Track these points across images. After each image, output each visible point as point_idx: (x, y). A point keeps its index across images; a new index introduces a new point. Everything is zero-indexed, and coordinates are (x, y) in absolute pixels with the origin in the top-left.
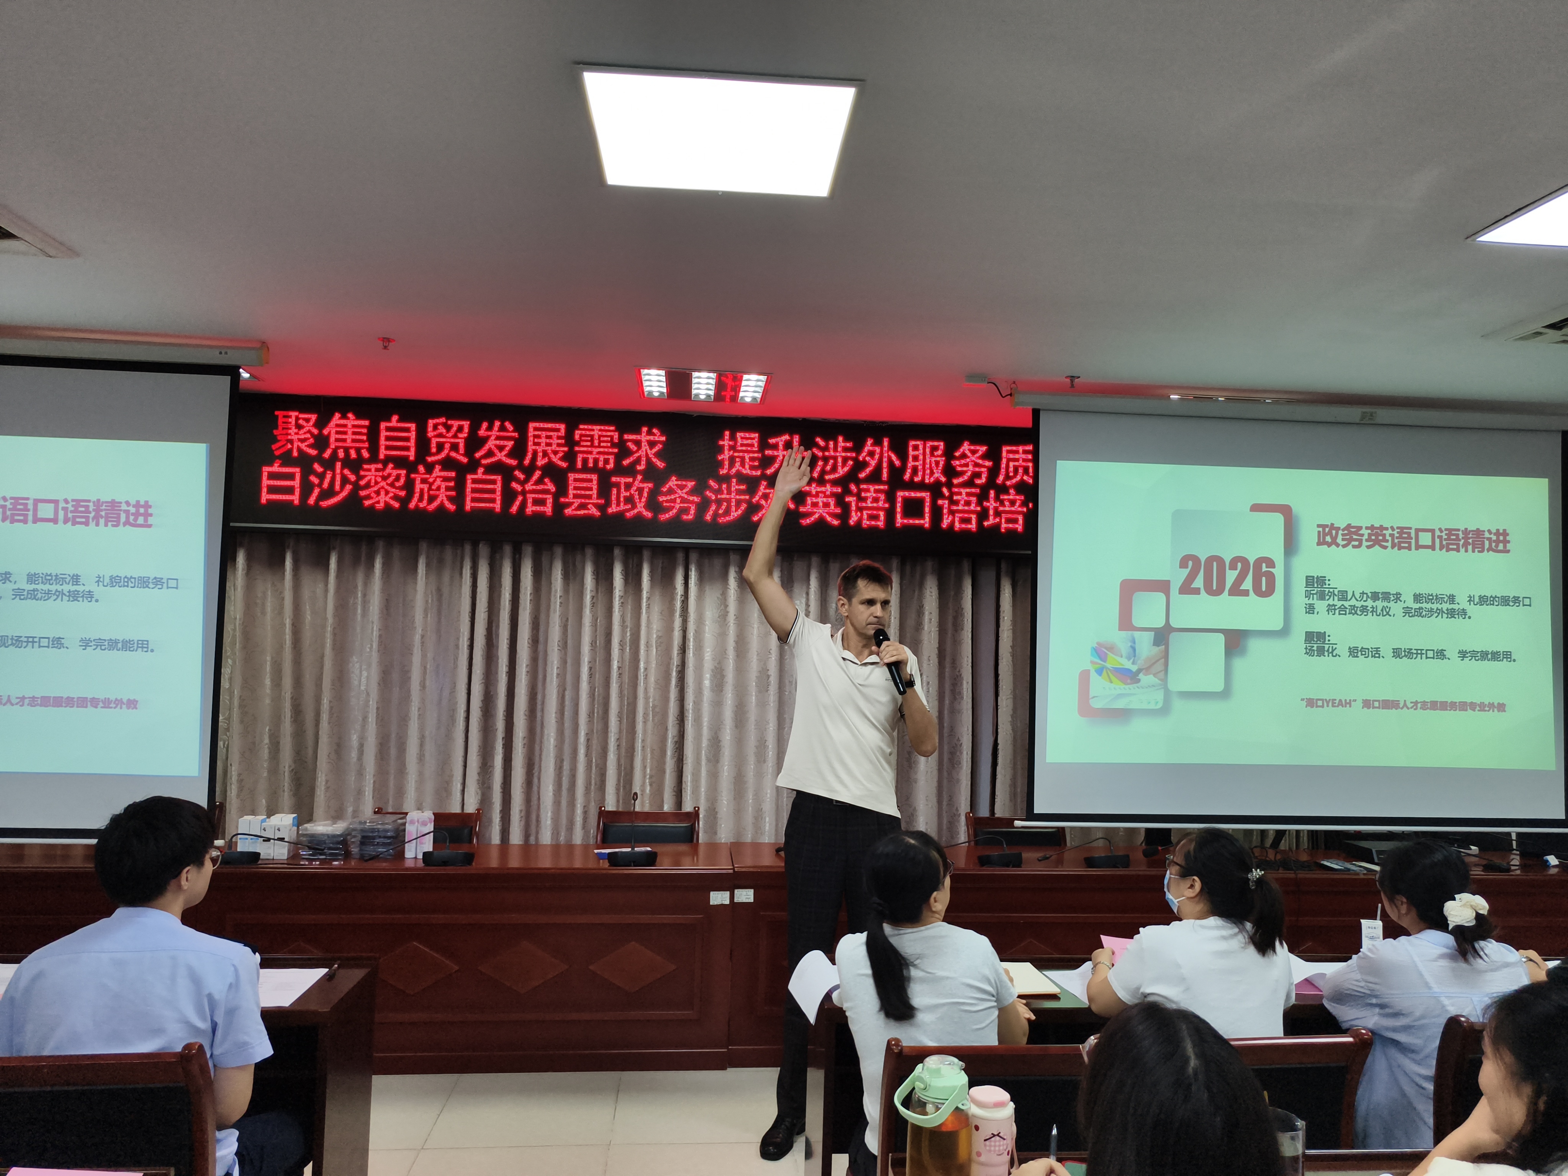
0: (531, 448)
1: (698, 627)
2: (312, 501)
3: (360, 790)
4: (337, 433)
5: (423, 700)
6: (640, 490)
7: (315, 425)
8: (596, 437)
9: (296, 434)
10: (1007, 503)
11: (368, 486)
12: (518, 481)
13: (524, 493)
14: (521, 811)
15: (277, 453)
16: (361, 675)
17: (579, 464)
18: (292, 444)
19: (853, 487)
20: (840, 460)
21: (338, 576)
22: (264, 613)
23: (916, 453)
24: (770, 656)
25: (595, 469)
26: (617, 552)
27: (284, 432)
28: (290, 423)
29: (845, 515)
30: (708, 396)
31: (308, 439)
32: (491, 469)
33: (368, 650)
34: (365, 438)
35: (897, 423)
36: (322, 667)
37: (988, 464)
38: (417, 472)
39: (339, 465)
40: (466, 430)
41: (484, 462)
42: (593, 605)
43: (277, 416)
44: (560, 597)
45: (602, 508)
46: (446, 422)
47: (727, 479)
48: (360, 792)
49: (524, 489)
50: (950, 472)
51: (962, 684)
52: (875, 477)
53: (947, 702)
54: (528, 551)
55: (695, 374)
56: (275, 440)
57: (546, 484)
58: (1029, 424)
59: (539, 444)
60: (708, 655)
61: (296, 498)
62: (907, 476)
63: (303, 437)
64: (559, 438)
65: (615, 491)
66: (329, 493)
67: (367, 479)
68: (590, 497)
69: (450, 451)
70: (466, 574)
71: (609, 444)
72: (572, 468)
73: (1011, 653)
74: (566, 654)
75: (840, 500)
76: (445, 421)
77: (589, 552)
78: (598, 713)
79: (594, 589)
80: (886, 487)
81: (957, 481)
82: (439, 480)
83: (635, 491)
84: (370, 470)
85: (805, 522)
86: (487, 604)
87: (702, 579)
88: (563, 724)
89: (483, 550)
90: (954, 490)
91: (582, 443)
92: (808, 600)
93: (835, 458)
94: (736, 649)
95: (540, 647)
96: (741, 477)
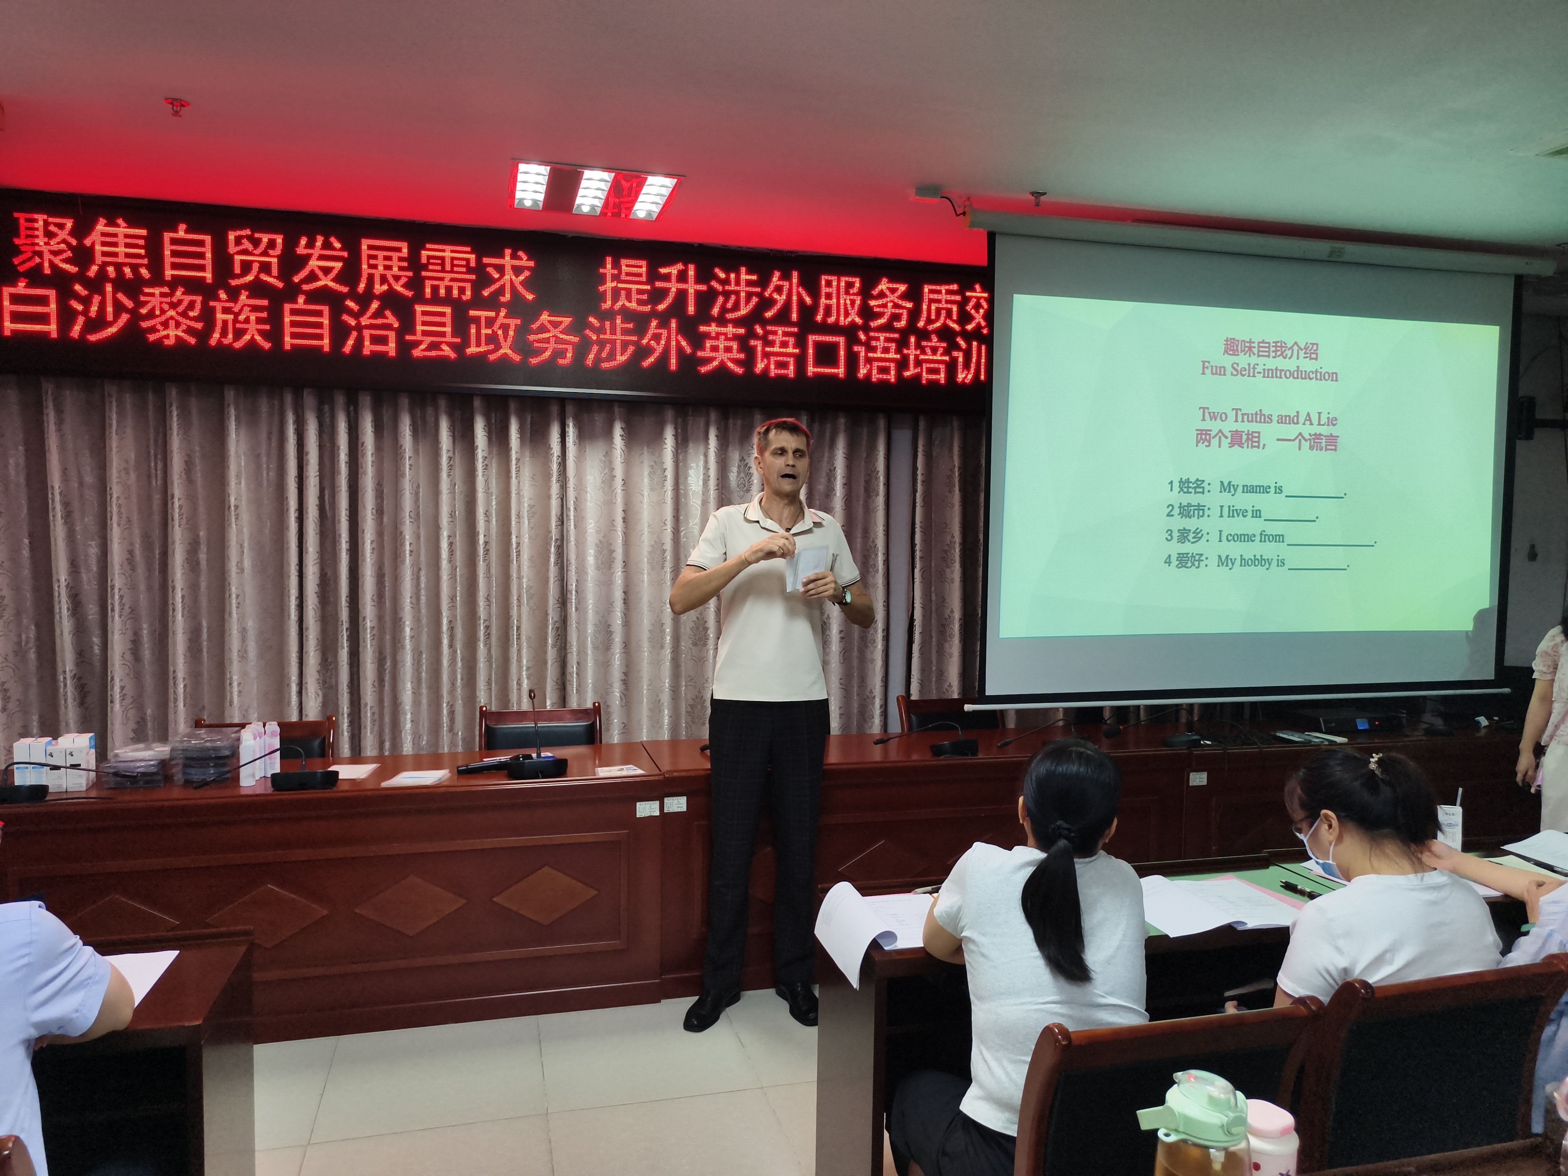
0: (365, 271)
1: (579, 494)
2: (74, 333)
4: (104, 244)
5: (242, 586)
6: (505, 328)
7: (72, 233)
8: (448, 260)
9: (46, 244)
10: (928, 351)
11: (151, 315)
12: (350, 312)
13: (359, 328)
15: (21, 269)
17: (428, 294)
18: (42, 258)
19: (759, 331)
20: (743, 294)
23: (828, 290)
24: (665, 528)
25: (448, 300)
26: (477, 403)
27: (28, 241)
28: (37, 229)
29: (749, 362)
30: (595, 208)
31: (64, 251)
32: (315, 296)
34: (142, 252)
35: (809, 254)
37: (909, 305)
38: (218, 299)
39: (109, 286)
40: (279, 245)
41: (305, 287)
42: (451, 467)
43: (18, 219)
44: (410, 458)
45: (459, 348)
46: (253, 235)
49: (359, 323)
50: (867, 313)
51: (876, 556)
52: (782, 318)
54: (366, 400)
55: (585, 173)
56: (17, 251)
57: (387, 318)
59: (375, 267)
60: (591, 528)
61: (52, 329)
62: (819, 318)
63: (56, 248)
64: (401, 259)
65: (473, 328)
66: (97, 323)
67: (149, 306)
68: (443, 334)
70: (290, 428)
71: (464, 270)
72: (420, 298)
74: (420, 526)
75: (743, 342)
76: (250, 233)
77: (442, 403)
78: (461, 597)
79: (451, 449)
80: (796, 330)
81: (873, 324)
82: (247, 309)
83: (499, 328)
84: (153, 295)
85: (703, 370)
86: (317, 467)
87: (583, 436)
88: (419, 610)
89: (309, 400)
90: (872, 334)
91: (431, 267)
92: (706, 462)
93: (737, 293)
94: (625, 520)
95: (385, 519)
96: (626, 314)
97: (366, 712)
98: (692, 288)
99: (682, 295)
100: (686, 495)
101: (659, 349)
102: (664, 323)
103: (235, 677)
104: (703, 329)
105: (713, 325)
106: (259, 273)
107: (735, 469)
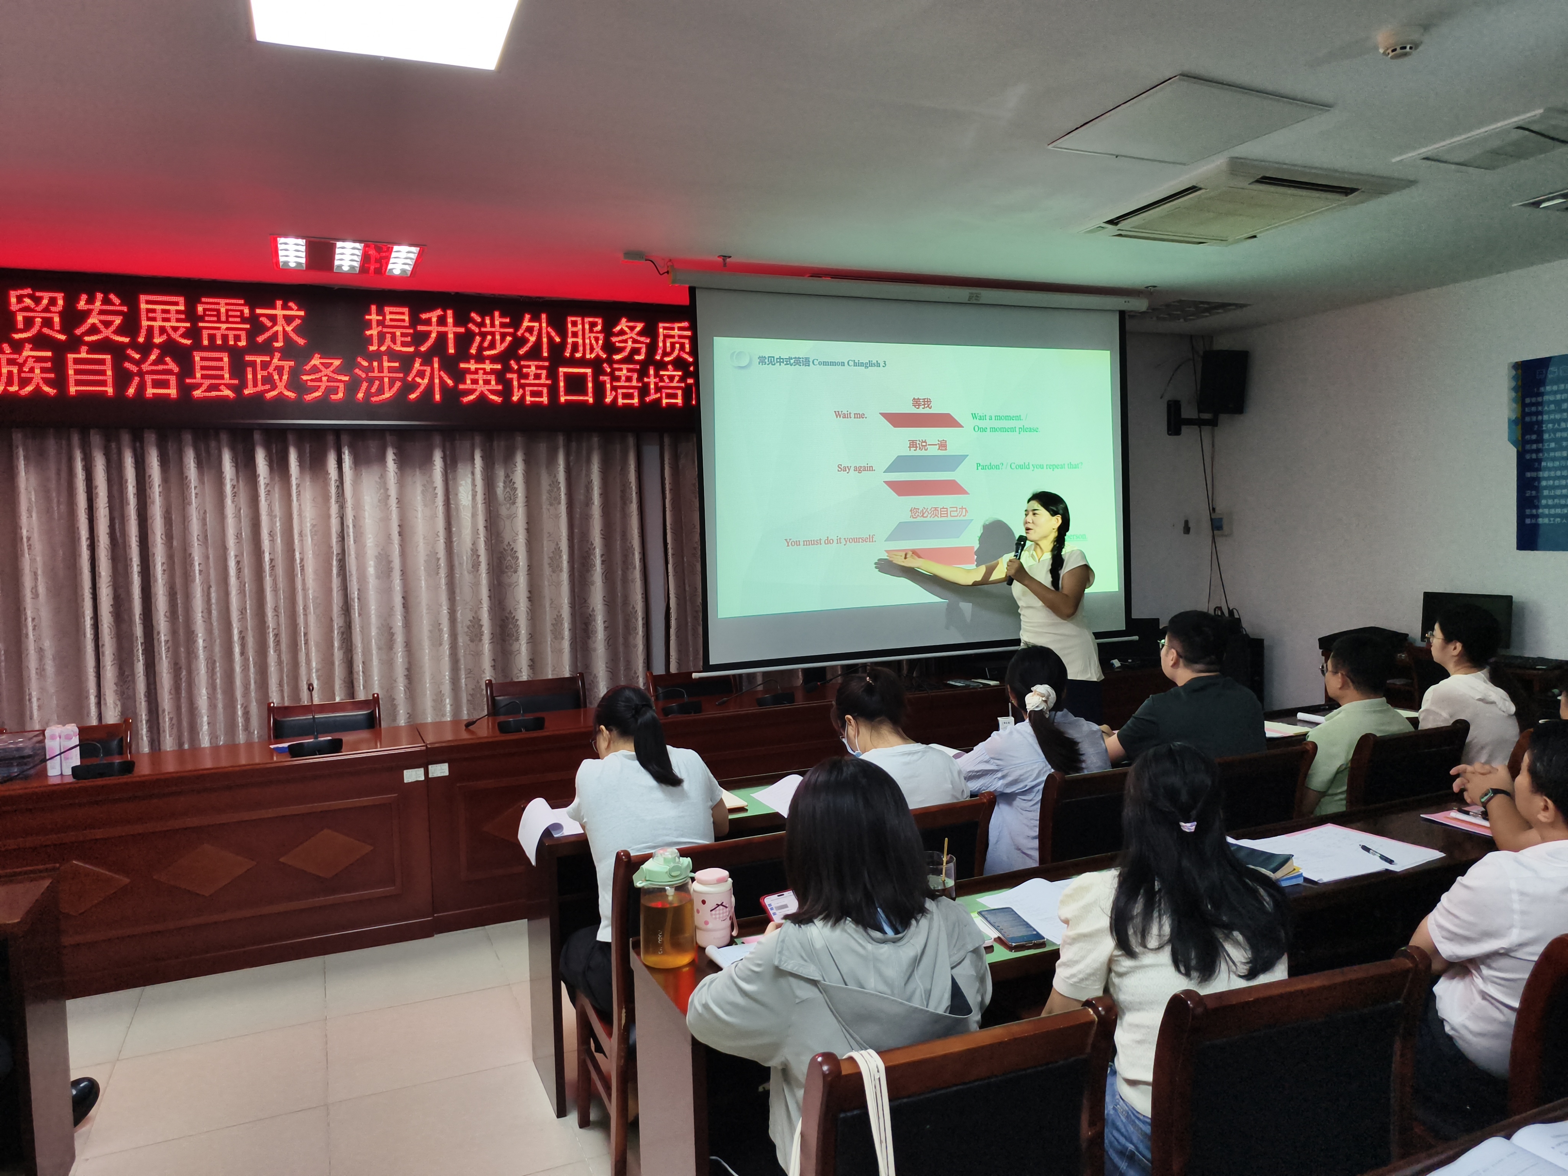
0: (145, 323)
1: (356, 513)
5: (37, 610)
6: (280, 369)
8: (223, 310)
10: (666, 379)
12: (132, 361)
13: (141, 374)
19: (514, 365)
20: (498, 336)
23: (575, 329)
24: (438, 539)
25: (225, 347)
26: (257, 436)
29: (507, 392)
30: (352, 267)
32: (94, 347)
35: (555, 299)
37: (646, 340)
40: (60, 302)
41: (87, 339)
42: (235, 495)
44: (195, 488)
45: (237, 389)
46: (33, 293)
47: (377, 356)
49: (140, 369)
50: (610, 348)
51: (632, 555)
52: (535, 353)
53: (619, 573)
54: (151, 438)
55: (339, 244)
57: (167, 364)
58: (686, 302)
59: (154, 319)
60: (370, 542)
62: (568, 353)
64: (178, 312)
65: (249, 370)
68: (222, 377)
70: (78, 466)
71: (238, 320)
72: (197, 345)
74: (208, 548)
75: (500, 376)
76: (31, 292)
77: (224, 437)
78: (251, 609)
79: (235, 478)
81: (617, 357)
82: (31, 361)
83: (274, 370)
85: (465, 400)
86: (107, 499)
87: (357, 462)
88: (211, 624)
89: (96, 439)
90: (616, 366)
91: (207, 318)
92: (473, 480)
93: (493, 334)
94: (400, 534)
95: (175, 543)
96: (393, 355)
97: (164, 717)
98: (451, 330)
99: (442, 337)
100: (457, 509)
101: (424, 384)
102: (427, 362)
103: (34, 694)
104: (462, 365)
105: (472, 361)
106: (41, 327)
107: (501, 485)
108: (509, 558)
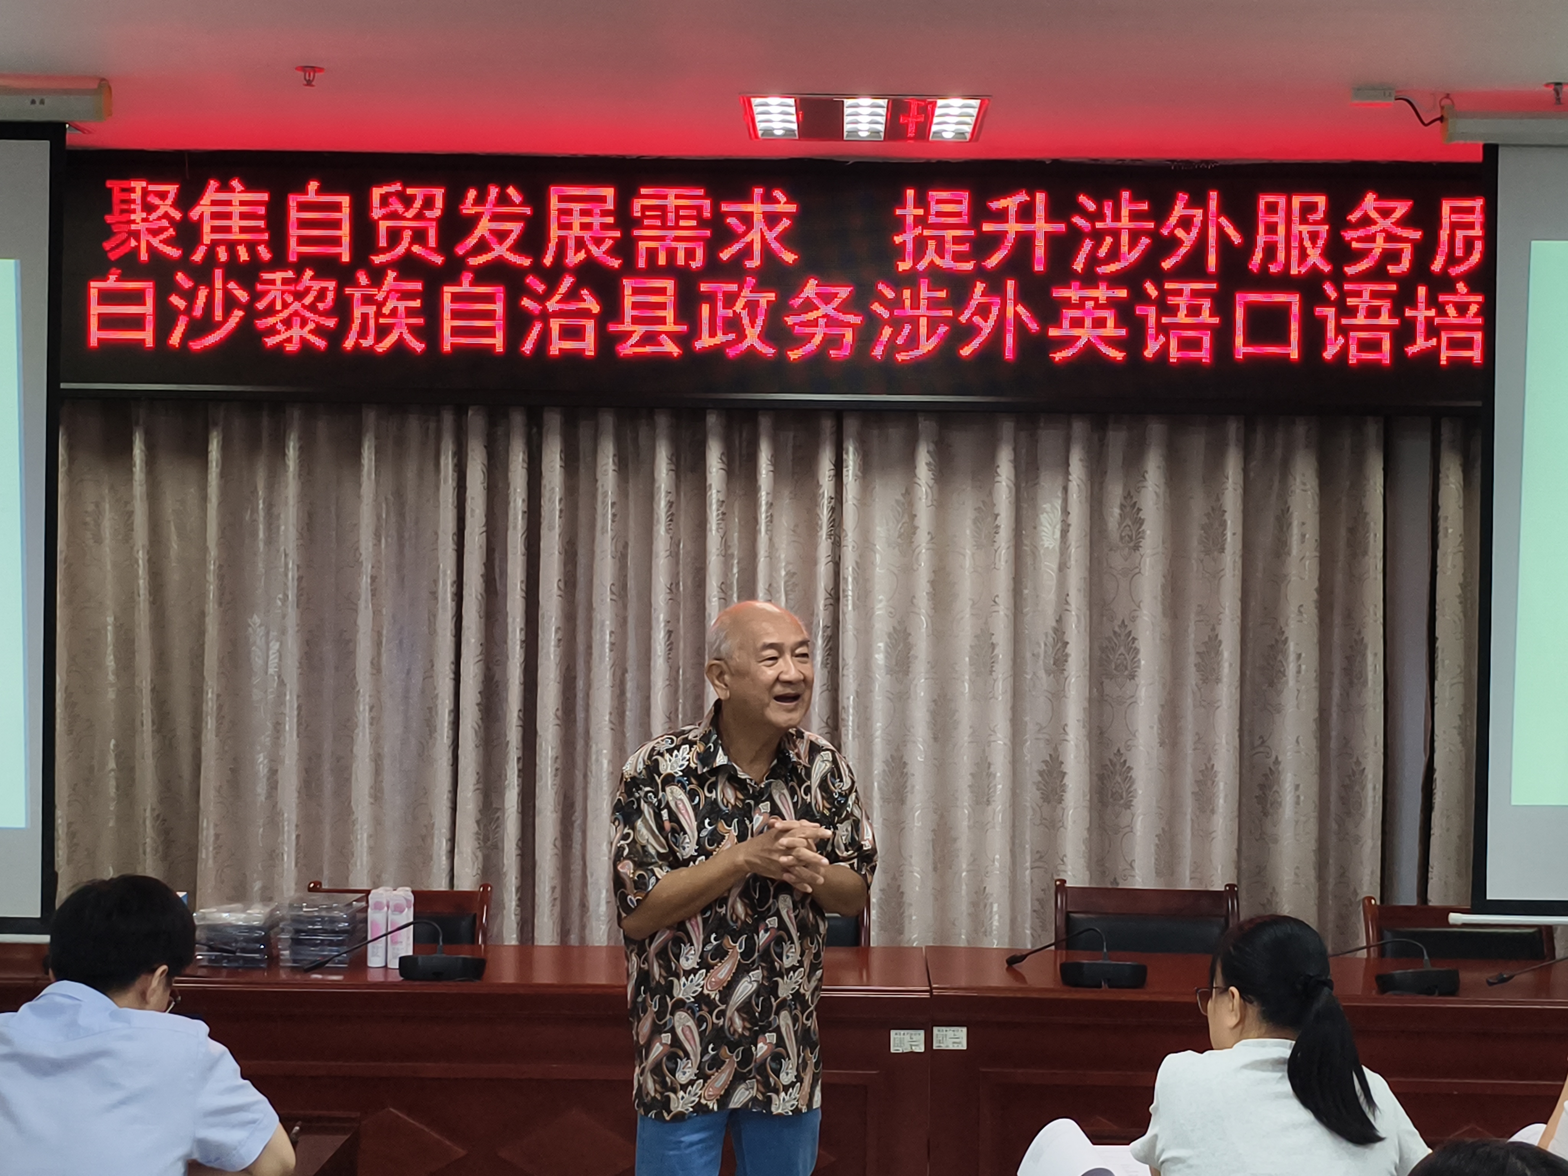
0: (555, 233)
1: (861, 556)
2: (175, 339)
3: (274, 851)
4: (214, 216)
5: (377, 692)
6: (752, 306)
7: (175, 204)
8: (672, 209)
9: (144, 220)
10: (1451, 311)
11: (270, 310)
12: (533, 295)
13: (545, 317)
14: (553, 889)
15: (113, 256)
16: (268, 649)
17: (642, 264)
18: (138, 240)
19: (1151, 289)
20: (1125, 234)
21: (224, 474)
22: (98, 540)
23: (1272, 217)
24: (996, 608)
25: (671, 270)
26: (712, 421)
27: (123, 218)
28: (134, 201)
29: (1134, 341)
31: (165, 229)
32: (483, 275)
33: (279, 603)
34: (261, 224)
35: (1236, 162)
36: (201, 634)
37: (1417, 235)
38: (356, 284)
39: (218, 273)
40: (439, 203)
41: (474, 261)
42: (674, 520)
43: (111, 190)
44: (613, 504)
45: (683, 340)
46: (404, 190)
47: (911, 279)
48: (273, 856)
49: (544, 310)
50: (1339, 252)
51: (1364, 656)
52: (1191, 268)
53: (1336, 692)
54: (553, 421)
56: (108, 232)
57: (584, 300)
59: (569, 226)
60: (881, 608)
61: (147, 336)
62: (1255, 265)
63: (155, 225)
64: (605, 213)
65: (705, 309)
66: (204, 325)
67: (268, 298)
68: (662, 321)
69: (411, 244)
70: (446, 465)
71: (693, 223)
72: (629, 268)
73: (1459, 596)
74: (625, 607)
75: (1125, 311)
76: (400, 188)
77: (662, 421)
79: (673, 491)
80: (1214, 286)
81: (1350, 270)
82: (394, 296)
83: (744, 308)
84: (273, 282)
85: (1058, 356)
86: (484, 520)
87: (866, 468)
88: (623, 734)
89: (476, 422)
90: (1347, 287)
91: (646, 222)
92: (1065, 501)
93: (1116, 234)
94: (933, 596)
95: (579, 596)
96: (936, 276)
97: (543, 886)
98: (1041, 226)
99: (1025, 241)
100: (1033, 555)
101: (987, 327)
102: (995, 288)
103: (364, 827)
104: (1057, 293)
105: (1076, 284)
107: (1117, 511)
108: (1122, 650)
